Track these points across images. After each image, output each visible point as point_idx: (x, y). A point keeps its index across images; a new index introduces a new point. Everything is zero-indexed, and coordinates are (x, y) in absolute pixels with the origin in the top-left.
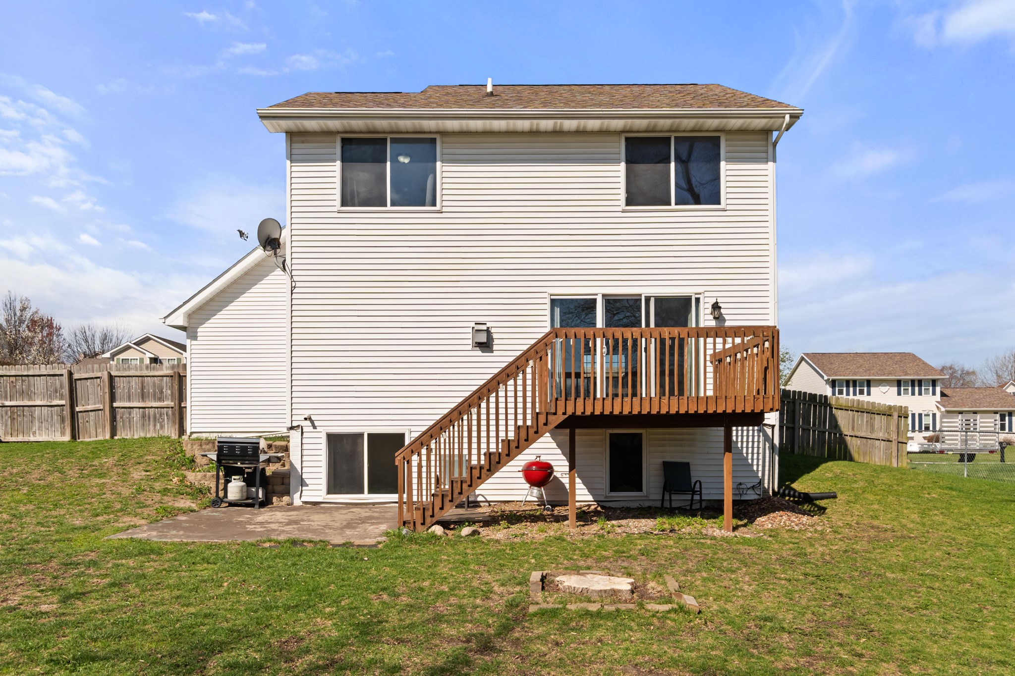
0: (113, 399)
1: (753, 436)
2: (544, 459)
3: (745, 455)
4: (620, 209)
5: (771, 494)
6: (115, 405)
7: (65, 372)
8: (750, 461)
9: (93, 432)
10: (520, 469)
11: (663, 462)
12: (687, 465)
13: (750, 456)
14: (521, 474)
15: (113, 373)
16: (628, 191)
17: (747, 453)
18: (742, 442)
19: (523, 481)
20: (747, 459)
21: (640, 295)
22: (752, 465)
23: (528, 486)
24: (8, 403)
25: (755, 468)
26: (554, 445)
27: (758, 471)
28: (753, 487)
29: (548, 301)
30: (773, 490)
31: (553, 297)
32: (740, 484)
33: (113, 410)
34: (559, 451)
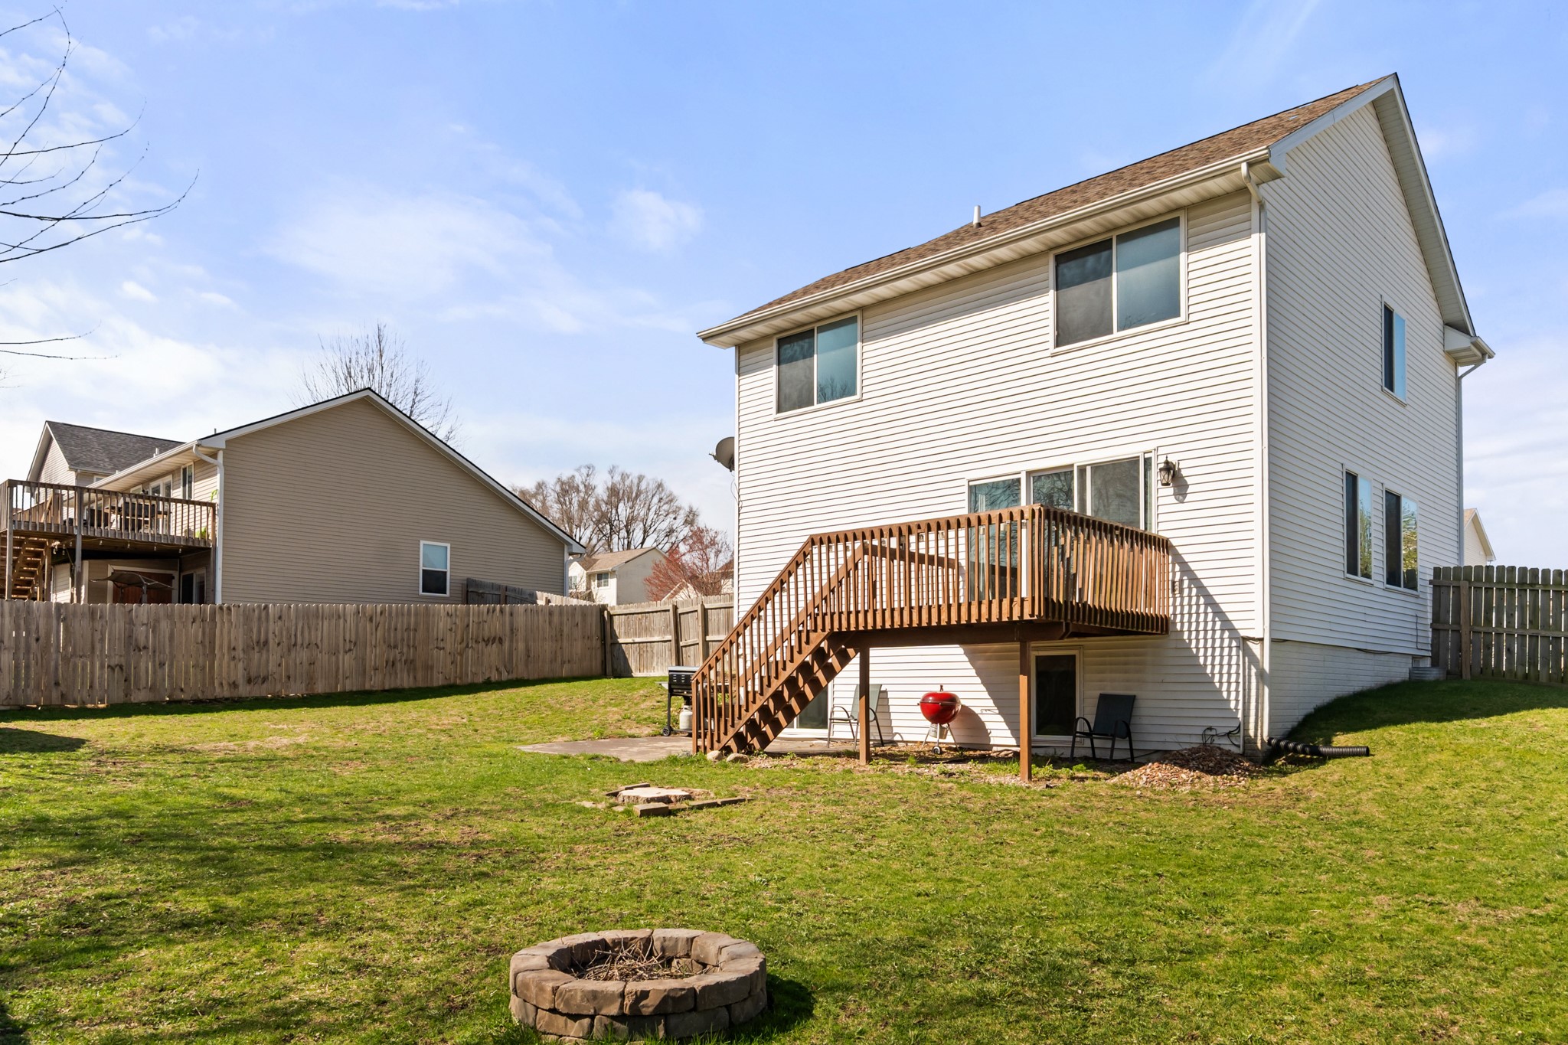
0: (706, 632)
1: (1230, 656)
2: (947, 689)
3: (1217, 685)
4: (1048, 353)
5: (1259, 745)
6: (708, 638)
7: (670, 607)
8: (1225, 695)
9: (692, 663)
10: (919, 701)
11: (1102, 696)
12: (1132, 699)
13: (1225, 686)
14: (919, 709)
15: (706, 606)
16: (1058, 327)
17: (1221, 683)
18: (1213, 666)
19: (922, 717)
20: (1220, 691)
21: (1072, 465)
22: (1228, 700)
23: (929, 723)
24: (637, 640)
25: (1233, 705)
26: (973, 672)
27: (1237, 709)
28: (1229, 734)
29: (966, 489)
30: (1262, 739)
31: (971, 483)
32: (1210, 729)
33: (706, 644)
34: (978, 680)
